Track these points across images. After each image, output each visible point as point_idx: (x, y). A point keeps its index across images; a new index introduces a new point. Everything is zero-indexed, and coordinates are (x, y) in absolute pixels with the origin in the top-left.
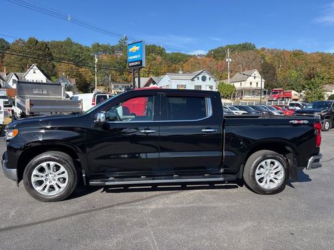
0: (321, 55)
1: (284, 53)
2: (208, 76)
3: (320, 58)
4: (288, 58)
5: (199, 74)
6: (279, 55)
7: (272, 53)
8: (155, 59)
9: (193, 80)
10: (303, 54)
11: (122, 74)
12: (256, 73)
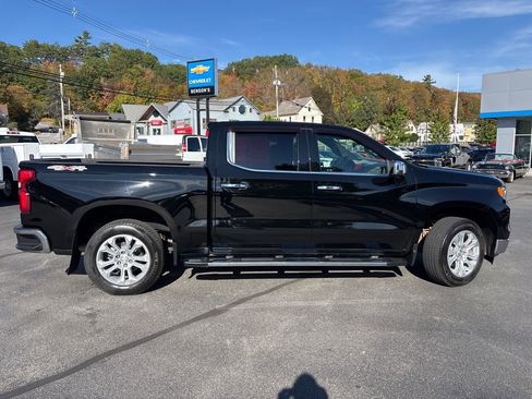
0: (386, 77)
1: (337, 72)
2: (248, 107)
3: (384, 83)
4: (343, 81)
5: (234, 104)
6: (332, 76)
7: (322, 72)
8: (143, 74)
9: (226, 111)
10: (362, 75)
11: (85, 97)
12: (311, 102)
